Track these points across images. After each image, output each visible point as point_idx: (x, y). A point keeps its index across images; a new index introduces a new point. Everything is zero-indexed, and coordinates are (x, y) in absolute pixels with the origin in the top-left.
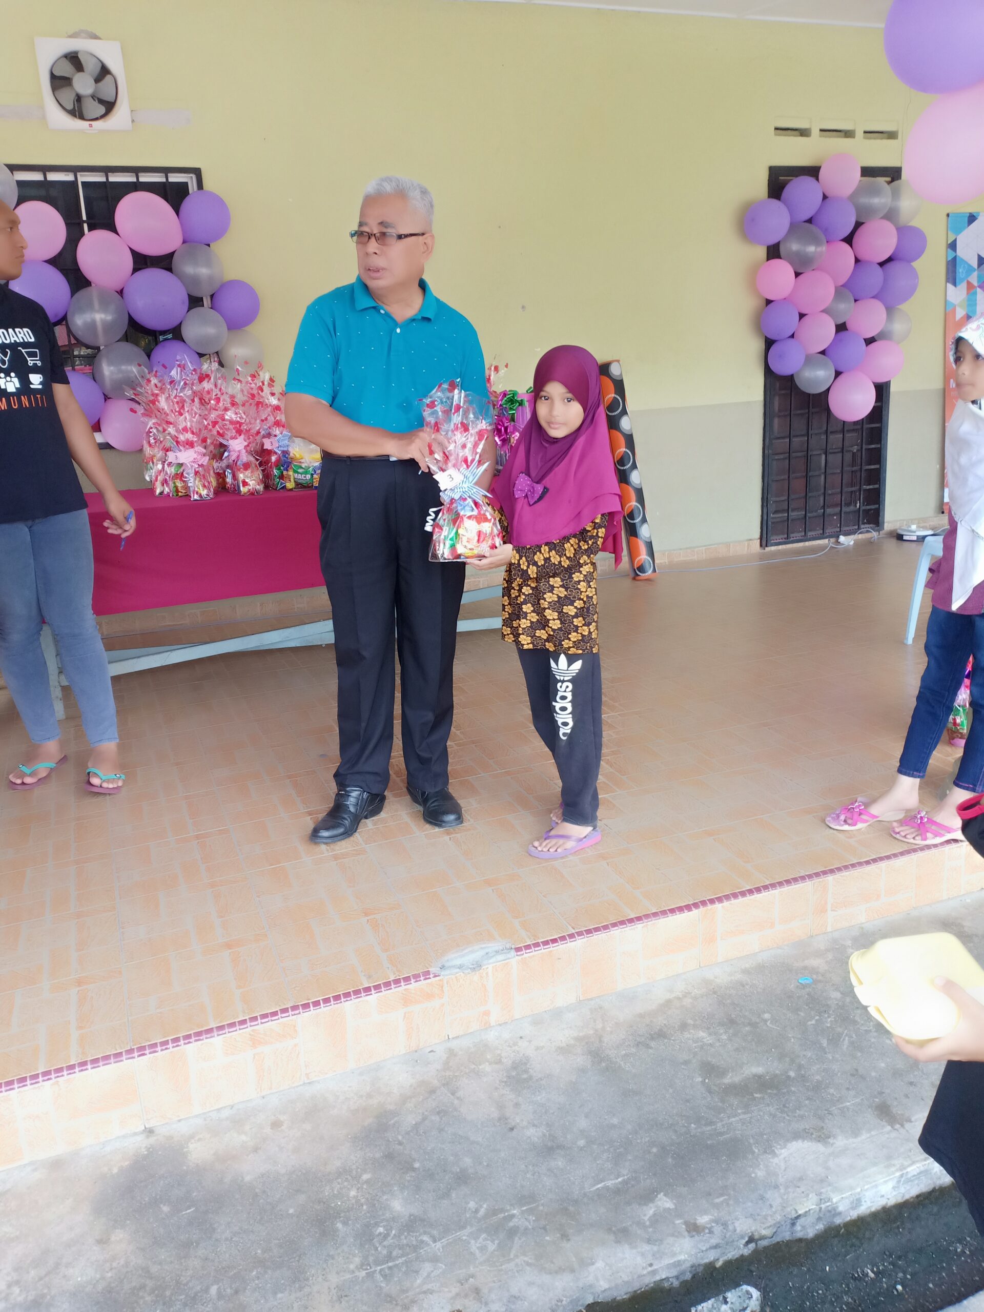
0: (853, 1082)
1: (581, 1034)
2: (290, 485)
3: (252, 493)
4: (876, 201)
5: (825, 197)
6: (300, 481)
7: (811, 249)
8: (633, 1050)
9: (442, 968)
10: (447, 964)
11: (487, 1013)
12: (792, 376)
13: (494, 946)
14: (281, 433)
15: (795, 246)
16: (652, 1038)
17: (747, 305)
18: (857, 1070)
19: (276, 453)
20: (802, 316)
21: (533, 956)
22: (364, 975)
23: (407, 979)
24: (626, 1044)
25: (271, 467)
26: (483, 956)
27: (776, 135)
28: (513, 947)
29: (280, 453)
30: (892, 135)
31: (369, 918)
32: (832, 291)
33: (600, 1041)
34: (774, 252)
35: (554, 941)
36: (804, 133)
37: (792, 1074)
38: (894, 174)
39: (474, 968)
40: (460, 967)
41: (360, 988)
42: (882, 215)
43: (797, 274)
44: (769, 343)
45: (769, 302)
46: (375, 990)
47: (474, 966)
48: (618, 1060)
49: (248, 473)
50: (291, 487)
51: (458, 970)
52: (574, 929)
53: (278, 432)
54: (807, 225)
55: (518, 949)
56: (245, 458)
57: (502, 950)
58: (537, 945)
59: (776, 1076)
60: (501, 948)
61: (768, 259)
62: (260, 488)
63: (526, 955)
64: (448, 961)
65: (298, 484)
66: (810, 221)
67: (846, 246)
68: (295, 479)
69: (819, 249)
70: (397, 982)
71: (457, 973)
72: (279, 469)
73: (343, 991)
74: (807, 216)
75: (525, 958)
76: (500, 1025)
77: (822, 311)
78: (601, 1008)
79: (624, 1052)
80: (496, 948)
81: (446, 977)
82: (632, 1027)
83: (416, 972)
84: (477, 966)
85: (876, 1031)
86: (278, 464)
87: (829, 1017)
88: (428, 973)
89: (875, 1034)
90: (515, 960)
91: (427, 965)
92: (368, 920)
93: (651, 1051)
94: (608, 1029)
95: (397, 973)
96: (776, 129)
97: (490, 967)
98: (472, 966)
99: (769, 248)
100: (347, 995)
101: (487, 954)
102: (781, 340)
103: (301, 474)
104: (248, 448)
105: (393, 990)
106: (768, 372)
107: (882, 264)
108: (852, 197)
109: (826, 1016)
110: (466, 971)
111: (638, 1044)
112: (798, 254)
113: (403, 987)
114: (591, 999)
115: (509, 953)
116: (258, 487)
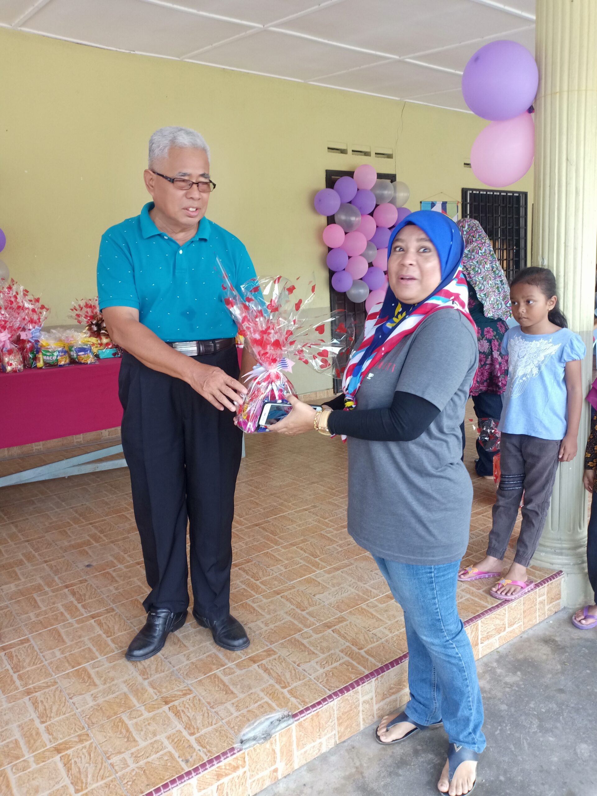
0: (543, 777)
1: (347, 773)
2: (40, 364)
3: (14, 371)
4: (386, 192)
5: (358, 190)
6: (48, 362)
7: (353, 219)
8: (389, 780)
9: (242, 742)
10: (244, 738)
11: (276, 771)
12: (345, 293)
13: (277, 715)
14: (34, 328)
15: (343, 217)
16: (398, 767)
17: (317, 250)
18: (542, 766)
19: (29, 341)
20: (349, 257)
21: (307, 719)
22: (182, 760)
23: (218, 758)
24: (382, 775)
25: (27, 352)
26: (269, 726)
27: (328, 152)
28: (290, 714)
29: (33, 341)
30: (389, 156)
31: (169, 705)
32: (365, 243)
33: (363, 777)
34: (331, 220)
35: (319, 703)
36: (343, 151)
37: (502, 778)
38: (392, 178)
39: (265, 737)
40: (255, 739)
41: (183, 773)
42: (389, 201)
43: (346, 233)
44: (332, 273)
45: (330, 249)
46: (195, 772)
47: (265, 736)
48: (381, 791)
49: (12, 357)
50: (41, 366)
51: (254, 742)
52: (330, 690)
53: (31, 327)
54: (349, 204)
55: (294, 716)
56: (9, 346)
57: (283, 718)
58: (307, 709)
59: (492, 782)
60: (281, 716)
61: (328, 224)
62: (21, 367)
63: (301, 720)
64: (244, 735)
65: (46, 363)
66: (350, 202)
67: (370, 217)
68: (43, 360)
69: (357, 219)
70: (210, 761)
71: (254, 745)
72: (33, 353)
73: (168, 778)
74: (349, 201)
75: (301, 722)
76: (285, 777)
77: (361, 255)
78: (353, 748)
79: (383, 783)
80: (277, 717)
81: (247, 750)
82: (380, 760)
83: (224, 751)
84: (267, 736)
85: (540, 732)
86: (32, 349)
87: (506, 726)
88: (232, 749)
89: (540, 734)
90: (294, 725)
91: (230, 742)
92: (169, 708)
93: (401, 778)
94: (365, 765)
95: (209, 754)
96: (329, 148)
97: (277, 734)
98: (263, 736)
99: (328, 217)
100: (173, 782)
101: (272, 723)
102: (339, 272)
103: (49, 356)
104: (11, 339)
105: (209, 770)
106: (332, 290)
107: (390, 229)
108: (372, 190)
109: (504, 725)
110: (260, 742)
111: (390, 774)
112: (345, 221)
113: (216, 766)
114: (344, 742)
115: (289, 720)
116: (19, 366)
